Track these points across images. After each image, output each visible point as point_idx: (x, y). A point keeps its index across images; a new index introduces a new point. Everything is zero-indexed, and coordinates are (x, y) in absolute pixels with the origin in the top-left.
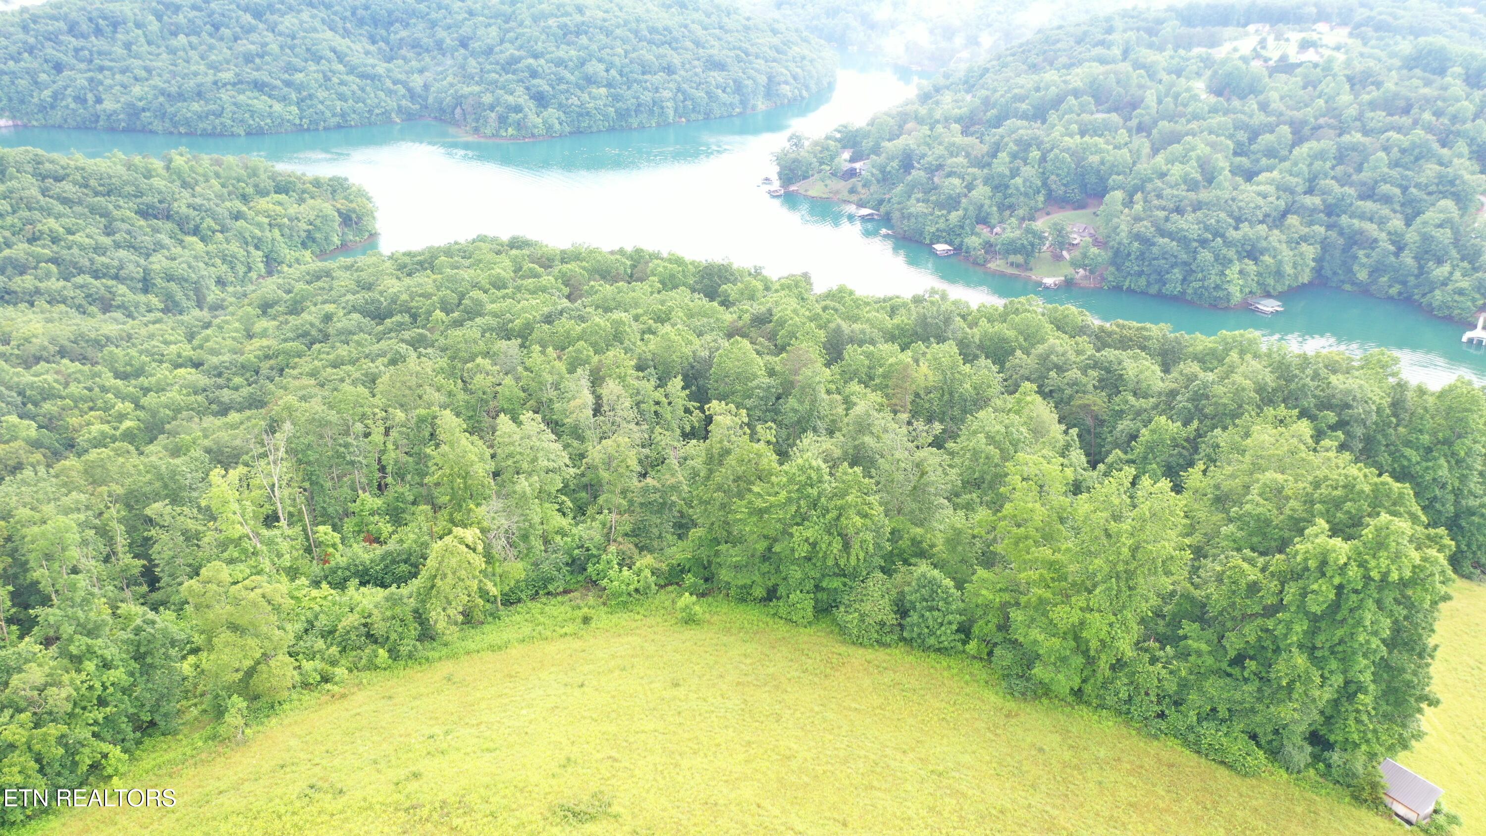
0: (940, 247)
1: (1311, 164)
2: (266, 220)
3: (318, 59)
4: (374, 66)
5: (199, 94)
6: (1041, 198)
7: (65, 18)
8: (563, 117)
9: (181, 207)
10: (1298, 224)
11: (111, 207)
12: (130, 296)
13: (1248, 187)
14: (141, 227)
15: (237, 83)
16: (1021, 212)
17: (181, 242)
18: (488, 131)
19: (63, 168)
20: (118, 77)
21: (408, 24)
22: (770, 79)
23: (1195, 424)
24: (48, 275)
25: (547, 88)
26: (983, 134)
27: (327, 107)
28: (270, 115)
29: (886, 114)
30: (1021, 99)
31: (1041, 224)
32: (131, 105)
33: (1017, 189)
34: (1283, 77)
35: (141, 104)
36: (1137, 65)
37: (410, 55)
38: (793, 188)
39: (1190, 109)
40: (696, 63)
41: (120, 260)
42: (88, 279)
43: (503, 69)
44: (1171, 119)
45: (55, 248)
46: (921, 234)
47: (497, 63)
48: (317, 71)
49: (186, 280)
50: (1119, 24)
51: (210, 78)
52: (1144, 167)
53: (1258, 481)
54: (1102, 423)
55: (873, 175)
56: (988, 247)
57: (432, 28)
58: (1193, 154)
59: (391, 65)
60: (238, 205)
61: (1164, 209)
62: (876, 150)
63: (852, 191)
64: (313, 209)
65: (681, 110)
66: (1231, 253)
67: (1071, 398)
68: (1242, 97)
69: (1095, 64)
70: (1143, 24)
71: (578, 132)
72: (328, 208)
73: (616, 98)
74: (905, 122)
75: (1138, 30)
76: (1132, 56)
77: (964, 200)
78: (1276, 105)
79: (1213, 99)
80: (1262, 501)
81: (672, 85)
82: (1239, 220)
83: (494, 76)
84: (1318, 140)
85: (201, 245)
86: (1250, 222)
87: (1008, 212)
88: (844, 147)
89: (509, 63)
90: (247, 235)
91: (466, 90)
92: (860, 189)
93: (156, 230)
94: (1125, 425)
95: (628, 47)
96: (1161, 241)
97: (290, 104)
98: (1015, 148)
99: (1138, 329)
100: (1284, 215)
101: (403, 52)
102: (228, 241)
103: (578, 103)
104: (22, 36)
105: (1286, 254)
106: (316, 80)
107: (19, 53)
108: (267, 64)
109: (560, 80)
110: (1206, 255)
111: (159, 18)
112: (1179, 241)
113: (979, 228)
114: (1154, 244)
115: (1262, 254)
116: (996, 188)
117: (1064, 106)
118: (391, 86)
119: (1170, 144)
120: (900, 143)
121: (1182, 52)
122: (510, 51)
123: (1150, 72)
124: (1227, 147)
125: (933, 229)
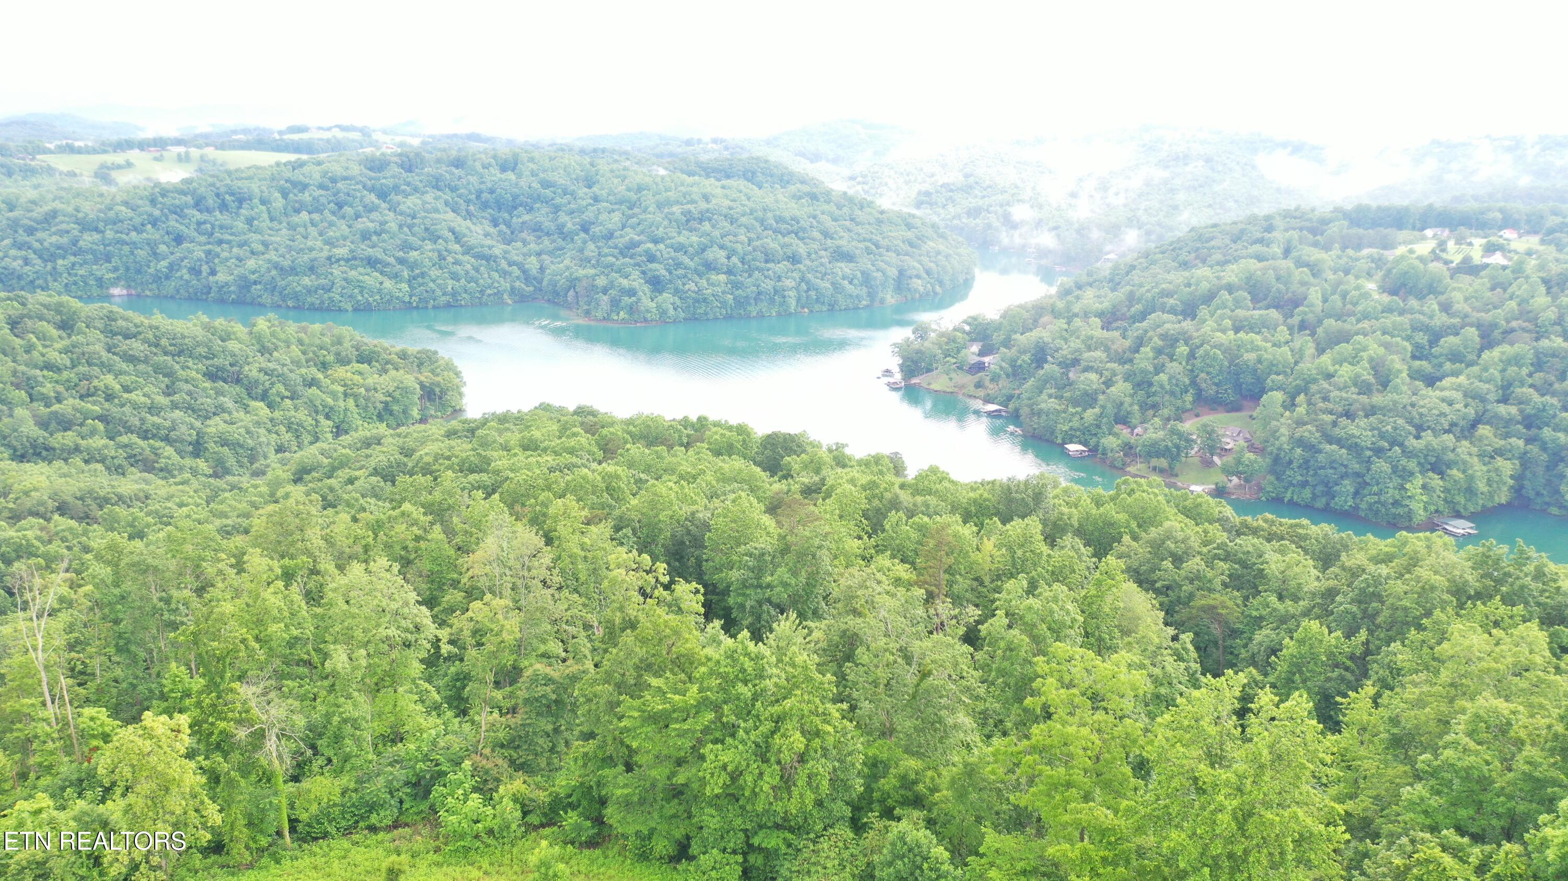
0: (1073, 447)
1: (1503, 370)
2: (341, 389)
3: (435, 238)
4: (490, 247)
5: (312, 269)
6: (1189, 398)
7: (193, 193)
8: (678, 302)
9: (252, 371)
10: (1490, 435)
11: (177, 367)
12: (176, 458)
13: (1429, 391)
14: (205, 389)
15: (350, 260)
16: (1166, 412)
17: (246, 408)
18: (599, 315)
19: (136, 326)
20: (235, 250)
21: (532, 209)
22: (901, 272)
23: (1363, 635)
24: (93, 432)
25: (664, 272)
26: (1125, 330)
27: (439, 286)
28: (379, 291)
29: (1020, 306)
30: (1170, 294)
31: (1189, 426)
32: (243, 278)
33: (1162, 387)
34: (1468, 278)
35: (253, 277)
36: (1300, 263)
37: (531, 238)
38: (914, 381)
39: (1360, 308)
40: (823, 253)
41: (173, 422)
42: (134, 438)
43: (621, 253)
44: (1339, 317)
45: (107, 405)
46: (1052, 433)
47: (616, 247)
48: (433, 250)
49: (241, 446)
50: (1279, 222)
51: (325, 254)
52: (1307, 366)
53: (1463, 711)
54: (1234, 633)
55: (1001, 368)
56: (1128, 448)
57: (556, 213)
58: (1364, 355)
59: (510, 248)
60: (314, 372)
61: (1331, 413)
62: (1007, 343)
63: (979, 385)
64: (394, 380)
65: (804, 300)
66: (1412, 465)
67: (1191, 596)
68: (1421, 297)
69: (1253, 261)
70: (1307, 224)
71: (693, 318)
72: (410, 380)
73: (736, 286)
74: (1041, 316)
75: (1301, 229)
76: (1294, 254)
77: (1101, 397)
78: (1460, 305)
79: (1386, 298)
80: (1472, 745)
81: (796, 275)
82: (1420, 429)
83: (611, 259)
84: (1512, 344)
85: (268, 411)
86: (1433, 430)
87: (1151, 412)
88: (973, 340)
89: (628, 248)
90: (318, 403)
91: (581, 272)
92: (987, 382)
93: (219, 393)
94: (1263, 636)
95: (753, 235)
96: (1328, 447)
97: (401, 282)
98: (1160, 343)
99: (1291, 526)
100: (1474, 425)
101: (524, 235)
102: (296, 409)
103: (695, 288)
104: (148, 209)
105: (1478, 468)
106: (430, 259)
107: (143, 225)
108: (384, 241)
109: (678, 265)
110: (1381, 466)
111: (285, 195)
112: (1349, 448)
113: (1118, 428)
114: (1320, 451)
115: (1449, 467)
116: (1138, 386)
117: (1216, 301)
118: (506, 267)
119: (1337, 343)
120: (1034, 335)
121: (1350, 252)
122: (630, 235)
123: (1315, 270)
124: (1405, 349)
125: (1066, 428)
